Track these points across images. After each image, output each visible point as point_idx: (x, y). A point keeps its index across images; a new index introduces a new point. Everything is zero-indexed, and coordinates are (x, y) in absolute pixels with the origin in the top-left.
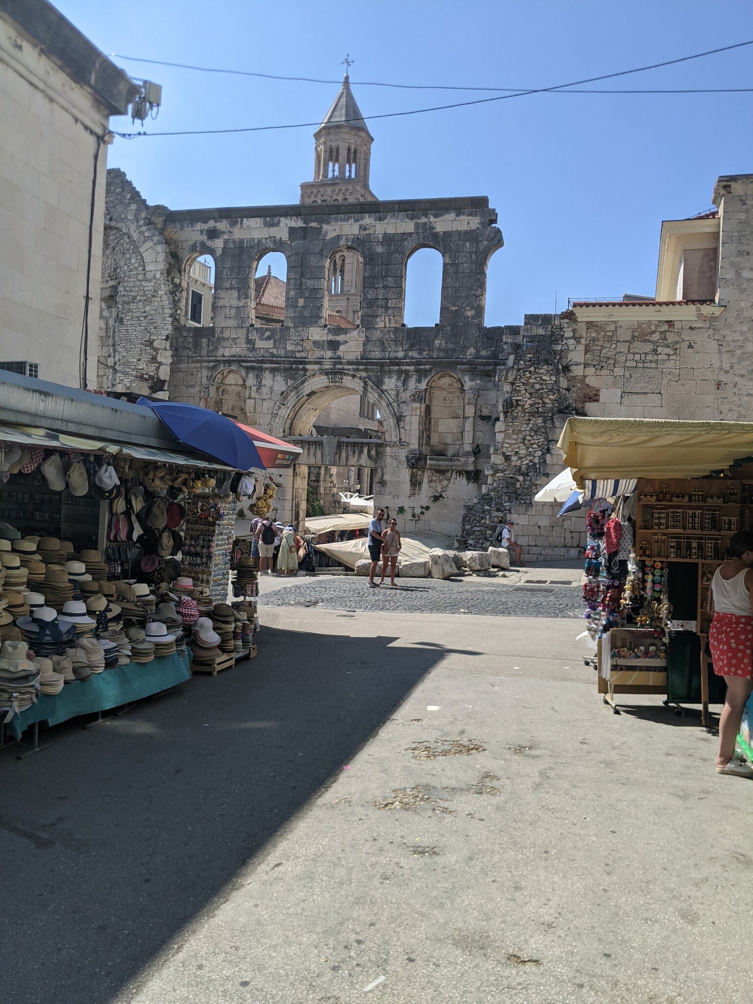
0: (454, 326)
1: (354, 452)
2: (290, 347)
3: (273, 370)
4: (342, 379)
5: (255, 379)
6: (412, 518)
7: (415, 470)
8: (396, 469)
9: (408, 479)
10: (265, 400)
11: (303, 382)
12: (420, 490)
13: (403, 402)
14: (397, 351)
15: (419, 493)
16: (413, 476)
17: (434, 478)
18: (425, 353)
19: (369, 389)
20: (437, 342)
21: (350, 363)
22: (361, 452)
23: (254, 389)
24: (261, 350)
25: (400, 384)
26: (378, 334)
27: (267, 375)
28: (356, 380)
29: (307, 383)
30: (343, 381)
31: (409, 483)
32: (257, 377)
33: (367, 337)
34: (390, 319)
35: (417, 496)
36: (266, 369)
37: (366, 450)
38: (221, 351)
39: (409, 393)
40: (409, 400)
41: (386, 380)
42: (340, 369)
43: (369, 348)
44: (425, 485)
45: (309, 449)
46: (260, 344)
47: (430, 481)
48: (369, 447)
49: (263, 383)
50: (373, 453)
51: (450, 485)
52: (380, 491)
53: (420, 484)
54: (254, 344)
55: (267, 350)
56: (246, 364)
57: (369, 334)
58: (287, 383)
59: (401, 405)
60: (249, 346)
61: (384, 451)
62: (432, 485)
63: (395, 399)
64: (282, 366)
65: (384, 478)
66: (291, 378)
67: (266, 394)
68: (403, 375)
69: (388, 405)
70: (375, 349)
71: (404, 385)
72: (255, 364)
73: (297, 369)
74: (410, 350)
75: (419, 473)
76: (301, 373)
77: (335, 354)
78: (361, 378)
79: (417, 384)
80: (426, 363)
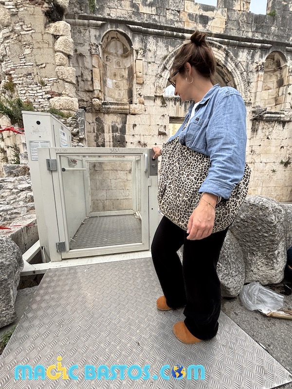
0: (284, 18)
2: (170, 17)
3: (157, 35)
5: (141, 44)
7: (254, 121)
9: (250, 127)
10: (150, 63)
12: (256, 134)
13: (250, 72)
14: (248, 32)
15: (256, 137)
16: (253, 125)
17: (265, 127)
18: (265, 35)
19: (229, 59)
20: (273, 28)
21: (217, 36)
23: (140, 52)
24: (145, 15)
26: (235, 16)
27: (151, 40)
28: (220, 51)
31: (251, 130)
32: (142, 41)
33: (228, 16)
34: (244, 4)
35: (254, 138)
36: (151, 33)
38: (107, 11)
39: (255, 65)
40: (254, 70)
41: (240, 54)
42: (211, 40)
43: (230, 26)
44: (260, 131)
45: (185, 106)
46: (143, 9)
47: (263, 128)
49: (148, 47)
51: (273, 131)
53: (257, 130)
54: (138, 9)
55: (150, 16)
56: (133, 26)
57: (229, 13)
58: (168, 49)
59: (249, 74)
60: (133, 10)
62: (264, 131)
63: (246, 69)
64: (165, 31)
66: (172, 46)
67: (151, 57)
68: (252, 51)
69: (241, 74)
70: (234, 28)
71: (252, 59)
72: (141, 27)
73: (177, 37)
74: (257, 32)
75: (257, 123)
76: (179, 41)
77: (205, 27)
78: (225, 49)
79: (260, 59)
80: (268, 42)
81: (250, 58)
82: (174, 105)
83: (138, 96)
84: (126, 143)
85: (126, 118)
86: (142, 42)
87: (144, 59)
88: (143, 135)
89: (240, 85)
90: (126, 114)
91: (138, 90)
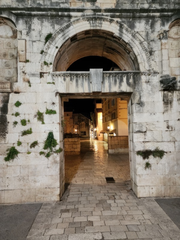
1: (115, 81)
3: (41, 17)
4: (101, 24)
5: (25, 25)
6: (167, 129)
7: (166, 92)
8: (151, 92)
9: (161, 99)
10: (35, 41)
11: (68, 26)
12: (171, 107)
13: (152, 41)
15: (171, 110)
16: (165, 97)
19: (124, 31)
21: (107, 10)
22: (121, 81)
23: (24, 32)
25: (148, 27)
27: (36, 21)
28: (112, 24)
29: (71, 27)
30: (103, 25)
31: (162, 102)
32: (26, 22)
35: (169, 112)
36: (35, 16)
37: (125, 79)
39: (156, 34)
40: (156, 39)
41: (137, 24)
42: (100, 15)
43: (121, 1)
44: (175, 103)
45: (77, 81)
47: (179, 100)
48: (127, 76)
49: (33, 27)
50: (131, 81)
52: (139, 110)
53: (171, 102)
56: (16, 12)
58: (54, 28)
59: (151, 43)
61: (140, 79)
63: (146, 38)
64: (49, 13)
65: (142, 100)
66: (57, 24)
67: (36, 36)
68: (150, 20)
69: (141, 43)
70: (126, 2)
71: (151, 28)
72: (24, 11)
73: (62, 16)
74: (154, 3)
75: (170, 94)
76: (66, 19)
77: (94, 5)
78: (117, 22)
79: (162, 27)
80: (168, 11)
81: (149, 28)
82: (63, 81)
83: (22, 74)
84: (8, 123)
85: (8, 97)
86: (26, 24)
87: (27, 38)
88: (29, 114)
89: (141, 55)
90: (9, 93)
91: (22, 68)
